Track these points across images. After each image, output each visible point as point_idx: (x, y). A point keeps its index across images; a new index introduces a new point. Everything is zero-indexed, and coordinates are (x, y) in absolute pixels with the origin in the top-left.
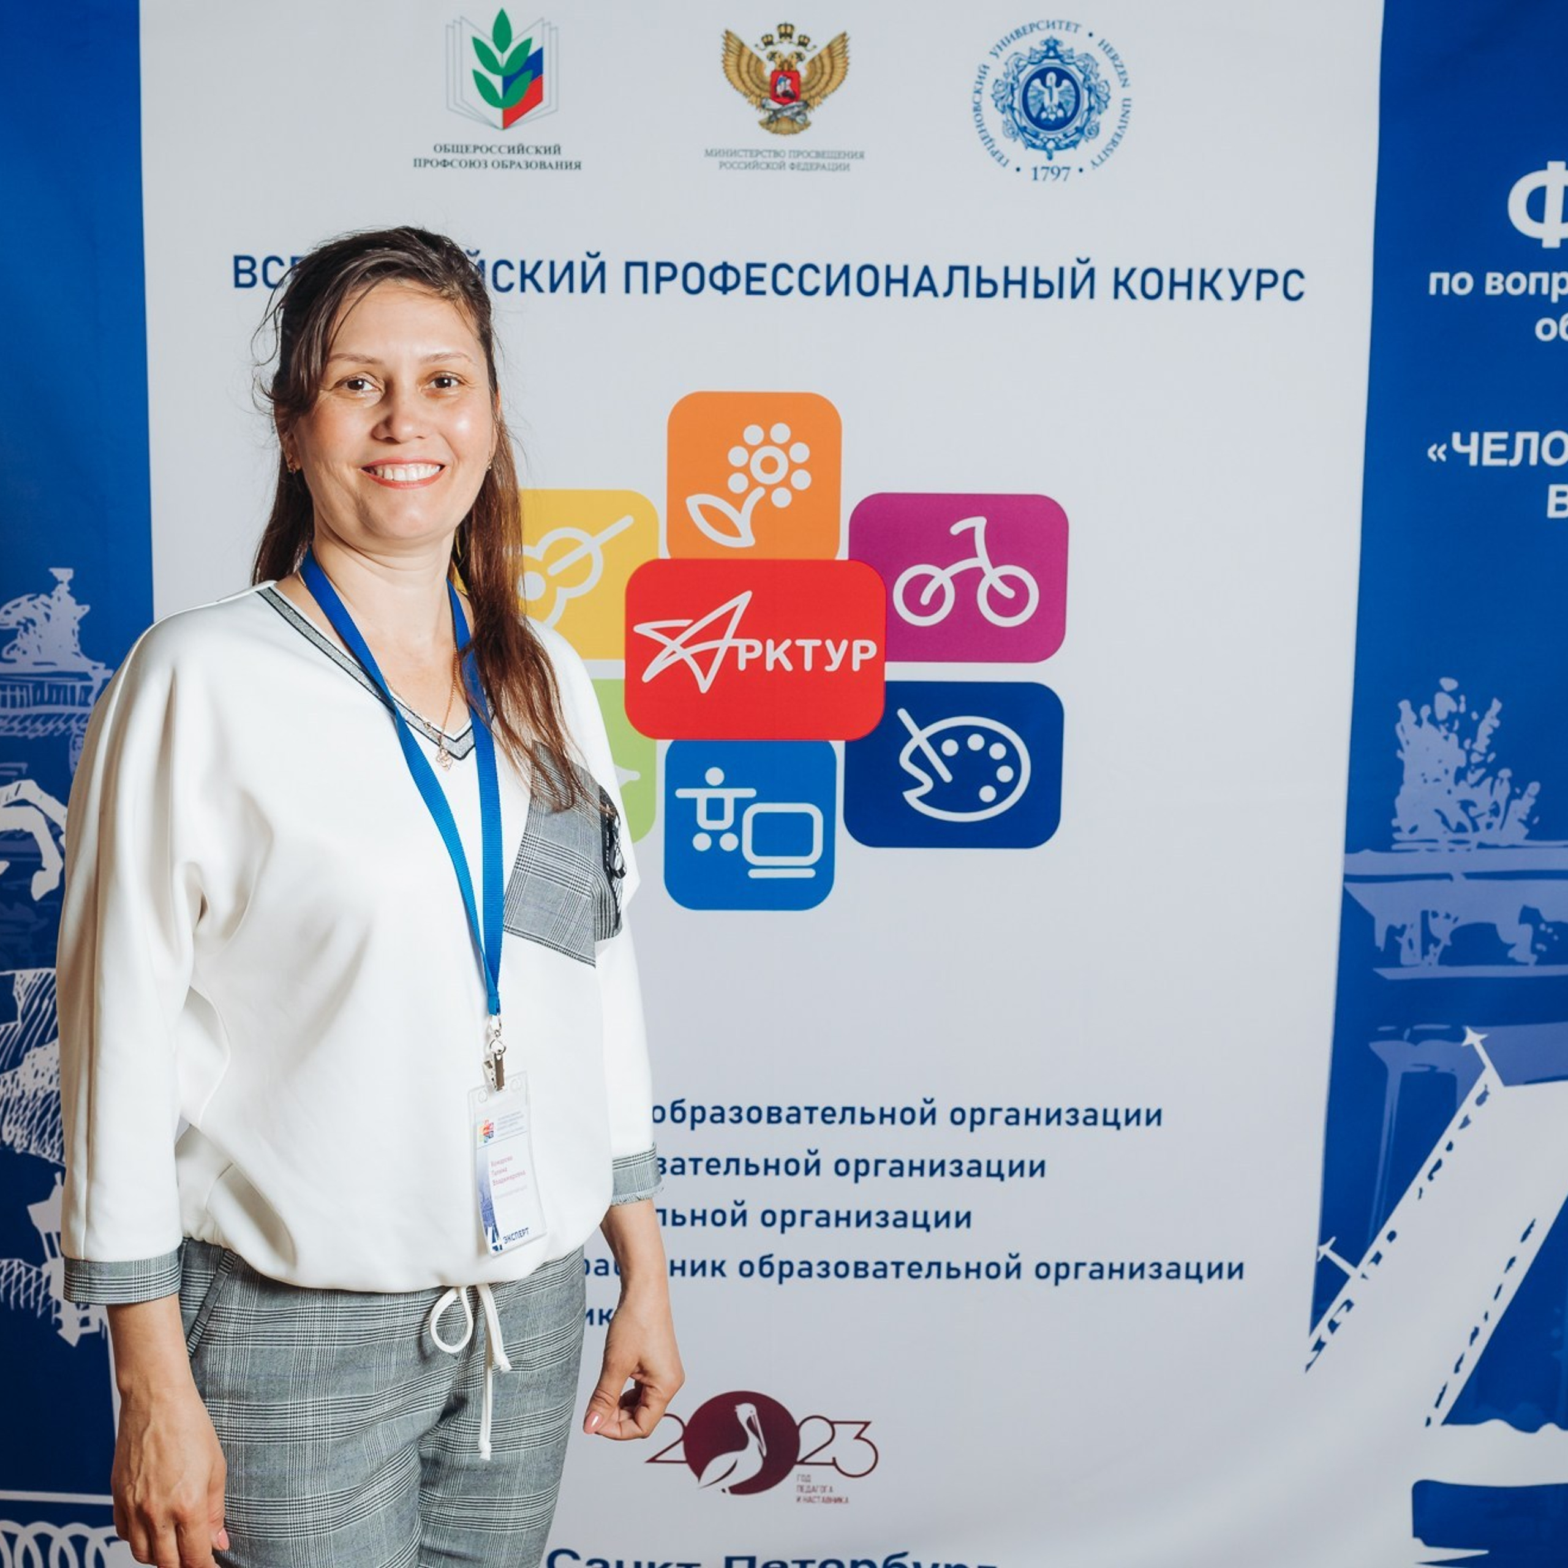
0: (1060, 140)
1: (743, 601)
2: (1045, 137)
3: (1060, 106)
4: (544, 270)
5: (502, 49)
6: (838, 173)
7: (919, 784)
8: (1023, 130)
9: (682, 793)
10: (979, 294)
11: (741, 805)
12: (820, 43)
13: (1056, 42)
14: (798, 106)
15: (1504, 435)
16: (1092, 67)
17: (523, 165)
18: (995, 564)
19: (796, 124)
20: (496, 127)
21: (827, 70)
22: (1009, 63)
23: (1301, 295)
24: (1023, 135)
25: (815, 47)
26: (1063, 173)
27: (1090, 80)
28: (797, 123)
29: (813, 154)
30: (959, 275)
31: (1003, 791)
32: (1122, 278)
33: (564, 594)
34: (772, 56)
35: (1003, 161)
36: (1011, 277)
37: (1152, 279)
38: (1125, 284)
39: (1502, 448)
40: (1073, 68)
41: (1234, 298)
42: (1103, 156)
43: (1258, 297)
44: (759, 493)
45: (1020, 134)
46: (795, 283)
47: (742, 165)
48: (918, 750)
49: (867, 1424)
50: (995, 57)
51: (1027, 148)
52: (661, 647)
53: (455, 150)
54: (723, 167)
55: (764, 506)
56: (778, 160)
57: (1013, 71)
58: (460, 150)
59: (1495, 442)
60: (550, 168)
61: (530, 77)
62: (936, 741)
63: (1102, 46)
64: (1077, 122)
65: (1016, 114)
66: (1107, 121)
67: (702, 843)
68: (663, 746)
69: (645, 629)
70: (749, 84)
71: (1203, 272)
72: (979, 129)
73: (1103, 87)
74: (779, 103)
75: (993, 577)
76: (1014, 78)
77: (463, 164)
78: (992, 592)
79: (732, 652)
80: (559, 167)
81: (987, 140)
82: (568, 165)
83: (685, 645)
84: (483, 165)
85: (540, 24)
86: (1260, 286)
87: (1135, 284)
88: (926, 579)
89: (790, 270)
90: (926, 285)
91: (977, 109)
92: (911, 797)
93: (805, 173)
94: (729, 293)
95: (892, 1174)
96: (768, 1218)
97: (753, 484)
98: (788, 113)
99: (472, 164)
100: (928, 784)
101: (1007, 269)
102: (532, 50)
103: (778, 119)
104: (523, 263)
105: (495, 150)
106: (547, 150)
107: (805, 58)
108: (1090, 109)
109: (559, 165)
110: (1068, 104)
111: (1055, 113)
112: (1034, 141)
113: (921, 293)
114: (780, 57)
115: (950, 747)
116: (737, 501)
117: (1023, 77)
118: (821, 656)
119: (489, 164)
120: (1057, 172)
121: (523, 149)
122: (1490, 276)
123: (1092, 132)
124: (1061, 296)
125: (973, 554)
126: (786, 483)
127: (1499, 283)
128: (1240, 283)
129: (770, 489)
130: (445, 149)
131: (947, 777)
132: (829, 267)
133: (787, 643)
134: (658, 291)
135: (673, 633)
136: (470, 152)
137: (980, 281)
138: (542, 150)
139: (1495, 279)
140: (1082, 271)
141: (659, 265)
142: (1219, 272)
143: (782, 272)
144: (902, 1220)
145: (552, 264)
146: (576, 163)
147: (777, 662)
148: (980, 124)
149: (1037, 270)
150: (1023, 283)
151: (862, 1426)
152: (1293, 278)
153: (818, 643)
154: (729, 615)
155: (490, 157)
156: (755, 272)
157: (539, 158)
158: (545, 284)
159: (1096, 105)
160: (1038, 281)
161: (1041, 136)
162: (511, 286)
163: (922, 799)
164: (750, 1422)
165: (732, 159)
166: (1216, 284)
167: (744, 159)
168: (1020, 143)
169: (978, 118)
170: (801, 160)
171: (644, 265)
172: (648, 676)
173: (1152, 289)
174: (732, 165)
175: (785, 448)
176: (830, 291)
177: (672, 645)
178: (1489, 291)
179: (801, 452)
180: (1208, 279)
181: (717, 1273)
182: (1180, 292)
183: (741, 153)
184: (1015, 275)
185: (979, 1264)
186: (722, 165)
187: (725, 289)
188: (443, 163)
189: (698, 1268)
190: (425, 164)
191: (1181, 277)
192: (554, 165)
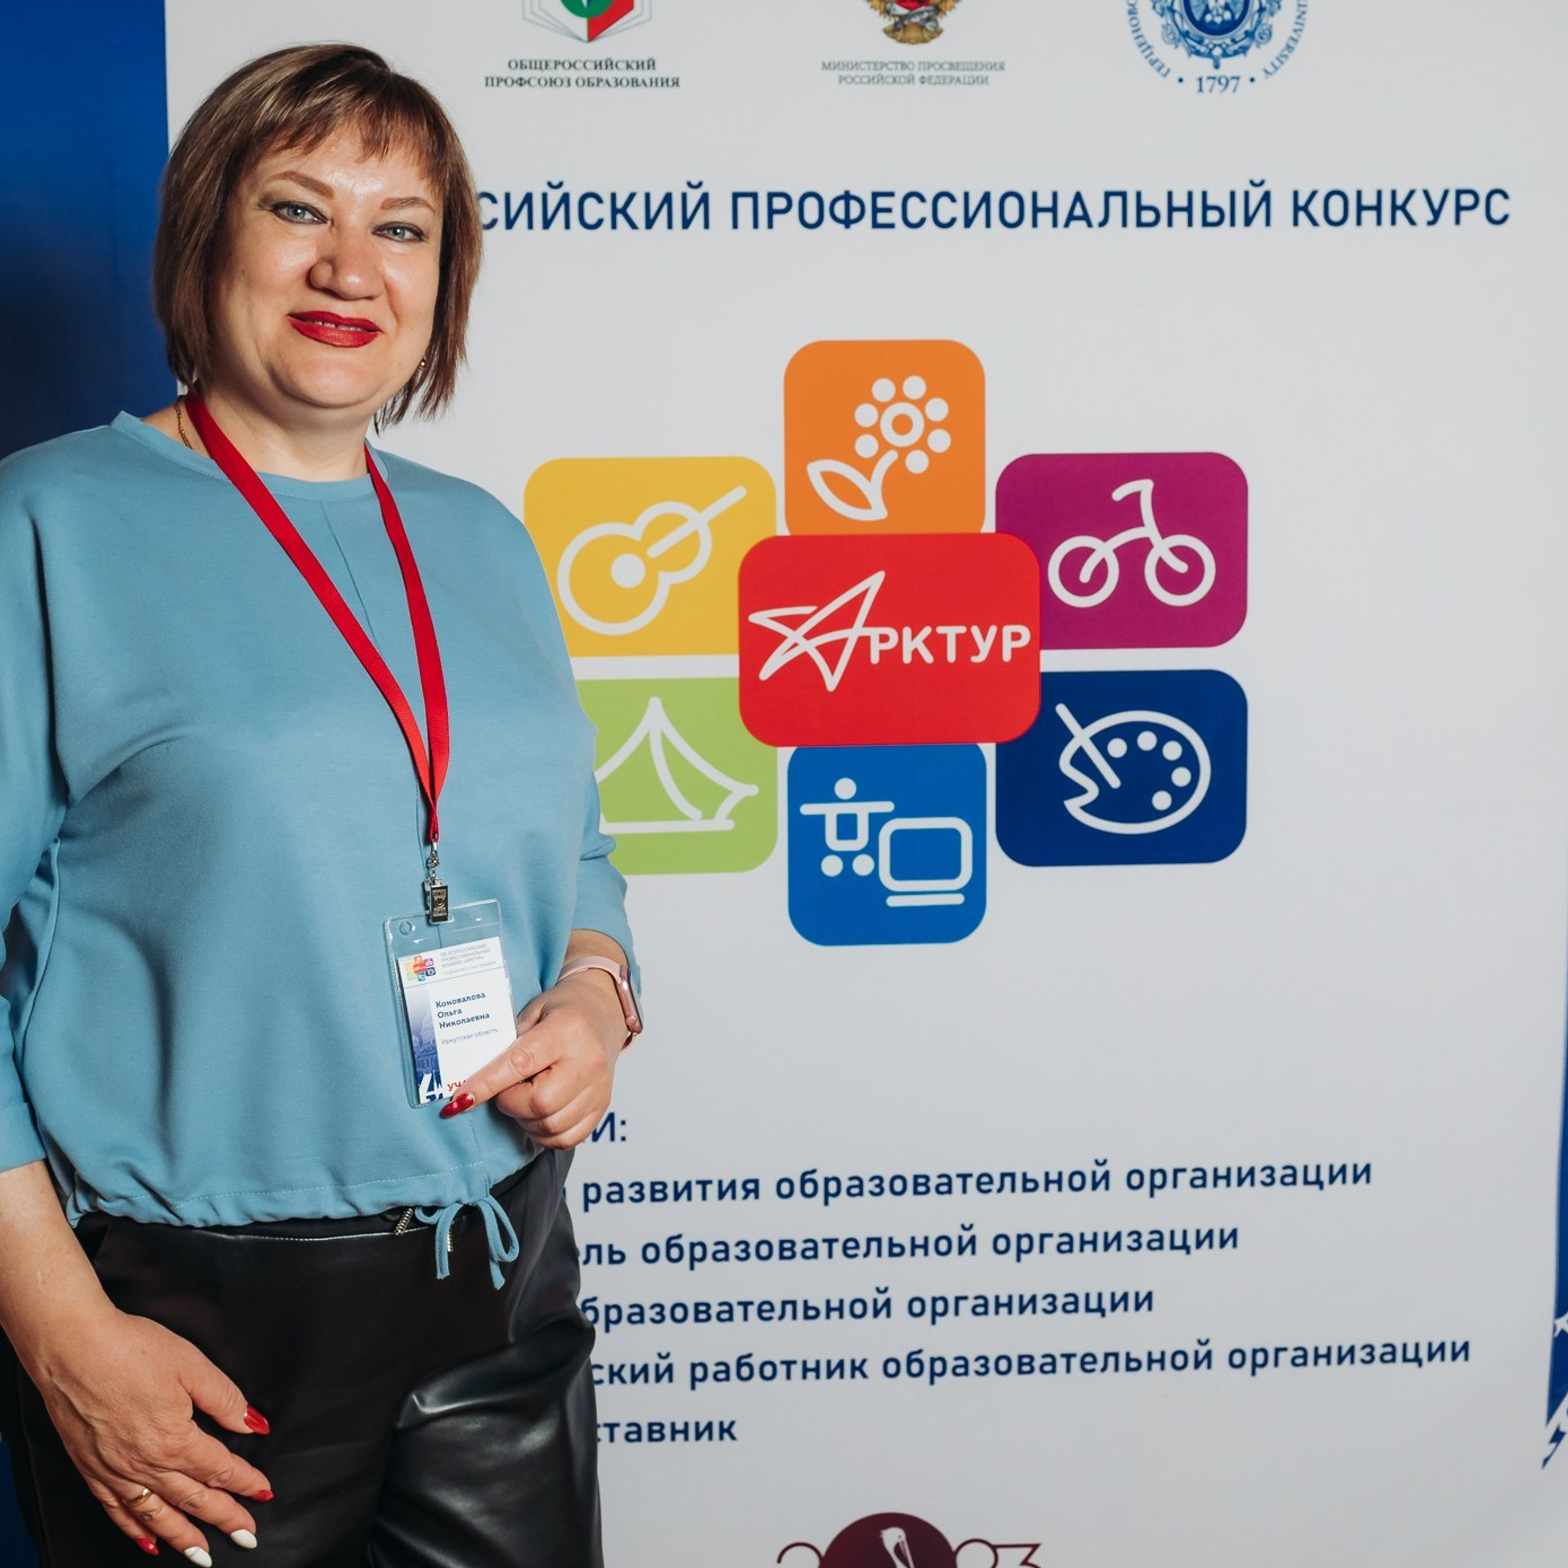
0: (1228, 46)
1: (875, 582)
4: (638, 203)
6: (976, 87)
7: (1081, 791)
8: (1186, 35)
9: (807, 809)
10: (1140, 224)
11: (877, 821)
14: (928, 11)
17: (612, 83)
18: (1164, 534)
19: (927, 33)
20: (580, 39)
23: (1506, 217)
24: (1186, 42)
26: (1232, 83)
28: (927, 30)
29: (946, 66)
30: (1116, 202)
31: (1181, 796)
32: (1302, 202)
33: (666, 580)
35: (1164, 71)
36: (1176, 204)
37: (1336, 203)
38: (1305, 209)
41: (1430, 223)
42: (1277, 64)
43: (1458, 221)
44: (891, 457)
45: (1182, 39)
46: (928, 214)
47: (865, 80)
48: (1081, 752)
49: (1035, 1547)
52: (780, 638)
53: (533, 66)
54: (843, 82)
55: (898, 470)
56: (906, 73)
58: (538, 66)
60: (643, 86)
62: (1101, 740)
64: (1247, 26)
65: (1177, 17)
67: (831, 867)
68: (785, 754)
69: (761, 618)
71: (1394, 194)
72: (1135, 35)
74: (906, 7)
75: (1162, 548)
77: (543, 82)
78: (1161, 565)
79: (863, 643)
80: (654, 84)
81: (1145, 46)
82: (665, 82)
83: (809, 636)
84: (565, 83)
86: (1459, 208)
87: (1316, 208)
88: (1087, 552)
89: (923, 199)
90: (1079, 213)
92: (1074, 806)
93: (938, 87)
94: (853, 226)
95: (1060, 1250)
96: (916, 1307)
97: (884, 446)
98: (916, 19)
99: (553, 82)
100: (1093, 791)
101: (1170, 195)
103: (905, 27)
104: (613, 196)
105: (579, 65)
106: (640, 65)
108: (1261, 10)
109: (654, 82)
111: (1222, 16)
112: (1198, 47)
113: (1073, 223)
116: (866, 467)
118: (966, 645)
119: (573, 82)
120: (1225, 82)
121: (611, 64)
123: (1264, 37)
124: (1233, 224)
125: (1140, 523)
126: (922, 444)
128: (1436, 205)
129: (903, 452)
130: (521, 65)
131: (1114, 782)
132: (966, 195)
133: (927, 631)
134: (770, 225)
135: (794, 622)
136: (551, 69)
137: (1140, 208)
138: (634, 65)
140: (1256, 195)
141: (771, 196)
142: (1412, 193)
143: (913, 202)
144: (1073, 1304)
145: (647, 196)
146: (673, 80)
147: (916, 653)
148: (1136, 29)
149: (1204, 194)
150: (1189, 209)
151: (1029, 1550)
152: (1497, 199)
153: (962, 629)
154: (860, 598)
155: (573, 74)
156: (882, 202)
157: (631, 74)
158: (640, 220)
159: (1268, 6)
160: (1206, 208)
161: (1206, 41)
162: (600, 222)
163: (1086, 808)
164: (898, 1549)
165: (853, 73)
166: (1409, 208)
167: (866, 73)
168: (1182, 50)
169: (1134, 22)
170: (931, 72)
171: (754, 196)
172: (765, 673)
173: (1336, 214)
174: (853, 80)
175: (920, 404)
176: (968, 222)
177: (794, 636)
179: (938, 409)
180: (1400, 201)
181: (858, 1374)
182: (1369, 217)
183: (863, 66)
184: (1180, 201)
185: (1163, 1354)
186: (842, 79)
187: (847, 222)
188: (519, 82)
189: (835, 1369)
190: (498, 83)
191: (1369, 200)
192: (648, 83)
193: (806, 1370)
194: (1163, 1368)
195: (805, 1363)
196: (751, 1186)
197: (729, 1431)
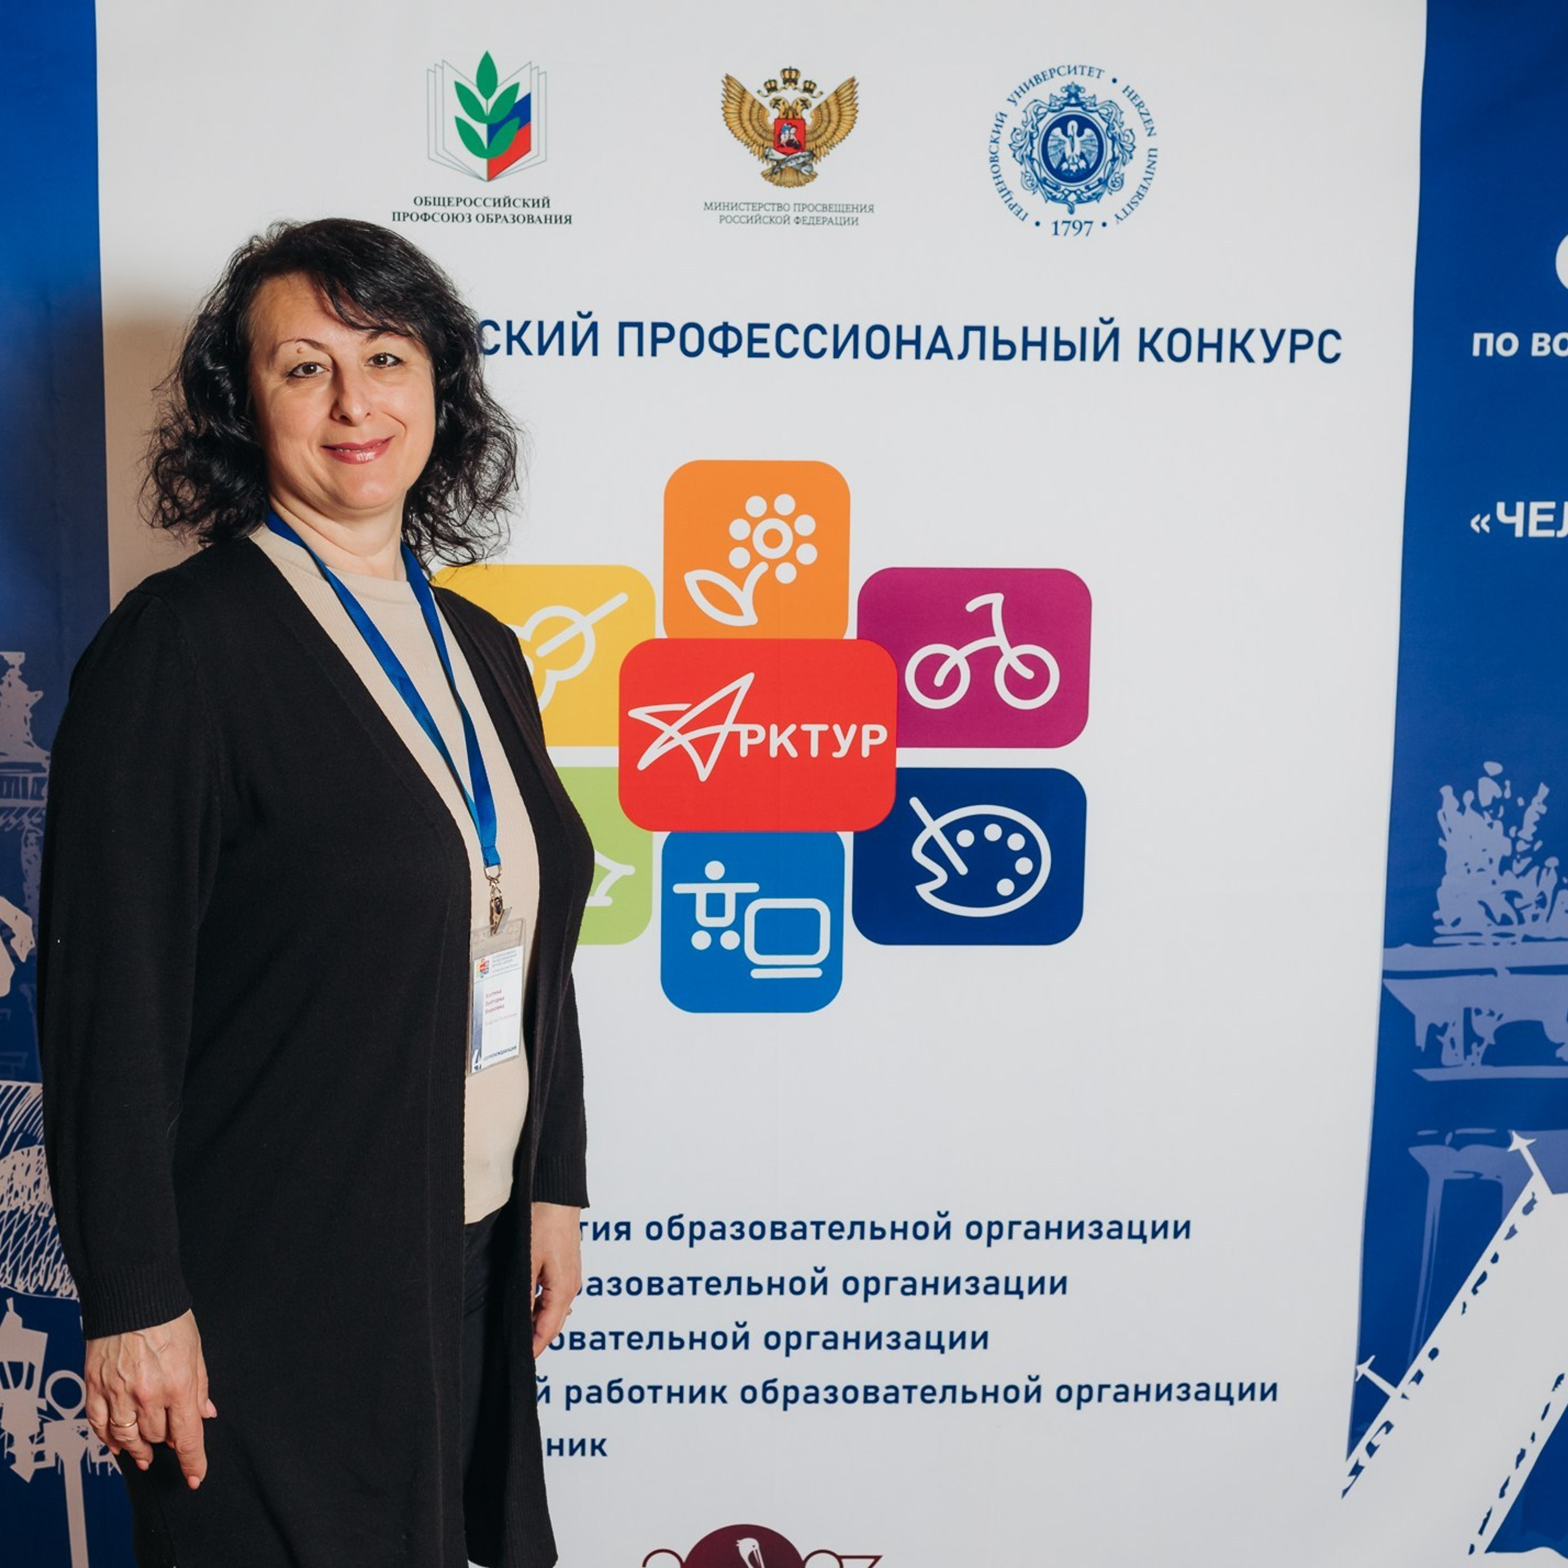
0: (1082, 192)
1: (745, 682)
2: (1066, 189)
3: (1082, 156)
4: (532, 330)
5: (487, 95)
6: (847, 228)
7: (931, 877)
8: (1044, 181)
9: (679, 889)
10: (997, 357)
11: (743, 901)
12: (826, 88)
13: (1078, 88)
14: (804, 157)
15: (1551, 505)
16: (1116, 115)
17: (510, 219)
18: (1013, 643)
20: (481, 179)
21: (835, 118)
22: (1028, 111)
23: (1337, 356)
24: (1044, 188)
25: (821, 93)
26: (1086, 227)
27: (1114, 129)
28: (803, 174)
29: (819, 208)
30: (975, 336)
31: (1023, 883)
32: (1147, 339)
34: (776, 103)
35: (1022, 215)
36: (1030, 338)
37: (1180, 340)
38: (1151, 345)
39: (1550, 518)
40: (1096, 116)
41: (1267, 361)
42: (1128, 209)
43: (1292, 360)
44: (762, 568)
45: (1039, 185)
46: (800, 345)
47: (744, 220)
48: (932, 841)
50: (1013, 104)
51: (1046, 201)
52: (657, 732)
53: (437, 203)
54: (724, 222)
55: (768, 581)
56: (782, 213)
57: (1032, 120)
58: (441, 203)
59: (1541, 512)
60: (538, 222)
61: (517, 127)
62: (950, 831)
63: (1127, 93)
64: (1100, 174)
65: (1035, 164)
66: (1132, 172)
67: (701, 941)
68: (660, 838)
69: (639, 714)
70: (751, 133)
71: (1234, 332)
72: (996, 181)
73: (1128, 136)
75: (1010, 656)
76: (1033, 128)
77: (445, 217)
78: (1010, 671)
79: (733, 738)
80: (548, 221)
82: (558, 219)
83: (683, 731)
84: (466, 219)
85: (528, 68)
86: (1294, 347)
87: (1161, 345)
88: (942, 659)
89: (795, 331)
90: (940, 346)
91: (994, 159)
92: (924, 891)
93: (811, 226)
94: (730, 355)
95: (903, 1293)
96: (771, 1340)
97: (756, 558)
98: (793, 164)
99: (455, 218)
100: (942, 877)
101: (1025, 330)
102: (520, 96)
103: (782, 170)
104: (509, 324)
105: (479, 202)
106: (536, 203)
107: (810, 105)
108: (1114, 159)
109: (548, 219)
110: (1090, 155)
111: (1077, 164)
112: (1055, 193)
113: (934, 355)
114: (784, 103)
115: (966, 838)
116: (739, 577)
117: (1042, 125)
118: (828, 742)
119: (473, 218)
120: (1079, 226)
121: (509, 201)
122: (1536, 336)
123: (1117, 184)
124: (1083, 358)
125: (991, 633)
126: (791, 557)
127: (1545, 344)
128: (1273, 344)
129: (773, 564)
130: (425, 201)
131: (962, 869)
132: (836, 327)
133: (792, 728)
134: (654, 353)
135: (670, 718)
136: (453, 206)
137: (997, 342)
138: (530, 203)
139: (1541, 340)
140: (1105, 331)
141: (655, 326)
142: (1250, 332)
143: (787, 333)
144: (915, 1341)
145: (541, 324)
146: (566, 217)
147: (781, 748)
148: (997, 176)
149: (1057, 330)
150: (1042, 344)
151: (872, 1561)
152: (1329, 339)
153: (824, 727)
154: (731, 697)
155: (473, 211)
156: (758, 333)
157: (526, 211)
158: (533, 346)
159: (1121, 155)
160: (1058, 343)
161: (1063, 188)
162: (497, 348)
163: (935, 893)
164: (752, 1556)
165: (733, 213)
166: (1247, 346)
167: (745, 213)
168: (1039, 196)
169: (995, 169)
170: (806, 213)
171: (639, 325)
172: (643, 764)
173: (1179, 350)
174: (733, 219)
175: (790, 520)
176: (837, 353)
177: (670, 730)
178: (1535, 352)
179: (806, 525)
180: (1239, 340)
181: (717, 1399)
182: (1210, 354)
183: (742, 207)
184: (1034, 336)
185: (996, 1387)
186: (722, 219)
187: (725, 351)
188: (423, 217)
189: (697, 1394)
190: (404, 217)
191: (1210, 337)
192: (543, 220)
193: (670, 1394)
194: (996, 1401)
195: (670, 1388)
196: (623, 1228)
197: (600, 1447)
